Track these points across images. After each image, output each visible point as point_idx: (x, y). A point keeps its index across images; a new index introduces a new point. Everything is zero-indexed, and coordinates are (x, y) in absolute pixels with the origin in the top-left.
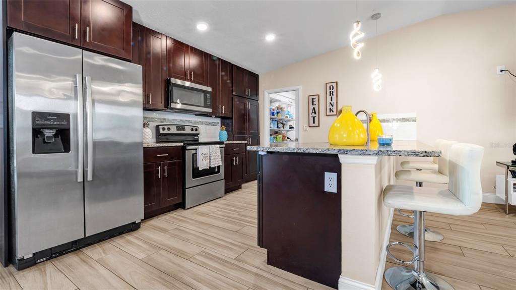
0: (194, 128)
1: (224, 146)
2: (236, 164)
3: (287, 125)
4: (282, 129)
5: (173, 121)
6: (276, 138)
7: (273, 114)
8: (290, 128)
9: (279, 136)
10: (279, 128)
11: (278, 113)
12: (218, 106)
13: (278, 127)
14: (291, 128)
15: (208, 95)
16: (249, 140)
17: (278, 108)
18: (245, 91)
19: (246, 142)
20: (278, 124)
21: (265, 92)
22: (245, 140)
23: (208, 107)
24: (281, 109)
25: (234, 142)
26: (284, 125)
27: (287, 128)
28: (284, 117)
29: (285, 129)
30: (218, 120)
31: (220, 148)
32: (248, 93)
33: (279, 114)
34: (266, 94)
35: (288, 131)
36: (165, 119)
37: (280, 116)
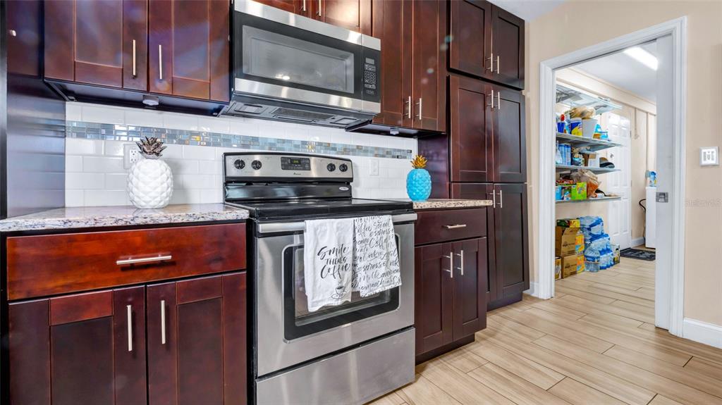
0: (338, 164)
1: (414, 217)
2: (456, 272)
3: (594, 156)
4: (583, 166)
5: (279, 145)
6: (570, 190)
7: (561, 127)
8: (602, 165)
9: (580, 185)
10: (578, 164)
11: (573, 126)
12: (405, 100)
13: (573, 162)
14: (606, 164)
15: (369, 61)
16: (498, 197)
17: (572, 115)
18: (485, 62)
19: (489, 203)
20: (572, 155)
21: (543, 65)
22: (486, 197)
23: (367, 97)
24: (582, 115)
25: (452, 203)
26: (586, 157)
27: (594, 164)
28: (589, 137)
29: (589, 167)
30: (412, 144)
31: (395, 224)
32: (495, 67)
33: (575, 130)
34: (546, 69)
35: (596, 172)
36: (255, 139)
37: (578, 134)
